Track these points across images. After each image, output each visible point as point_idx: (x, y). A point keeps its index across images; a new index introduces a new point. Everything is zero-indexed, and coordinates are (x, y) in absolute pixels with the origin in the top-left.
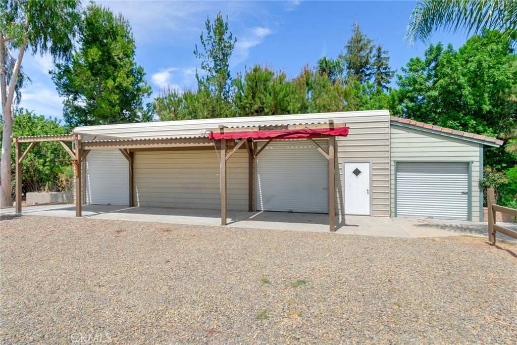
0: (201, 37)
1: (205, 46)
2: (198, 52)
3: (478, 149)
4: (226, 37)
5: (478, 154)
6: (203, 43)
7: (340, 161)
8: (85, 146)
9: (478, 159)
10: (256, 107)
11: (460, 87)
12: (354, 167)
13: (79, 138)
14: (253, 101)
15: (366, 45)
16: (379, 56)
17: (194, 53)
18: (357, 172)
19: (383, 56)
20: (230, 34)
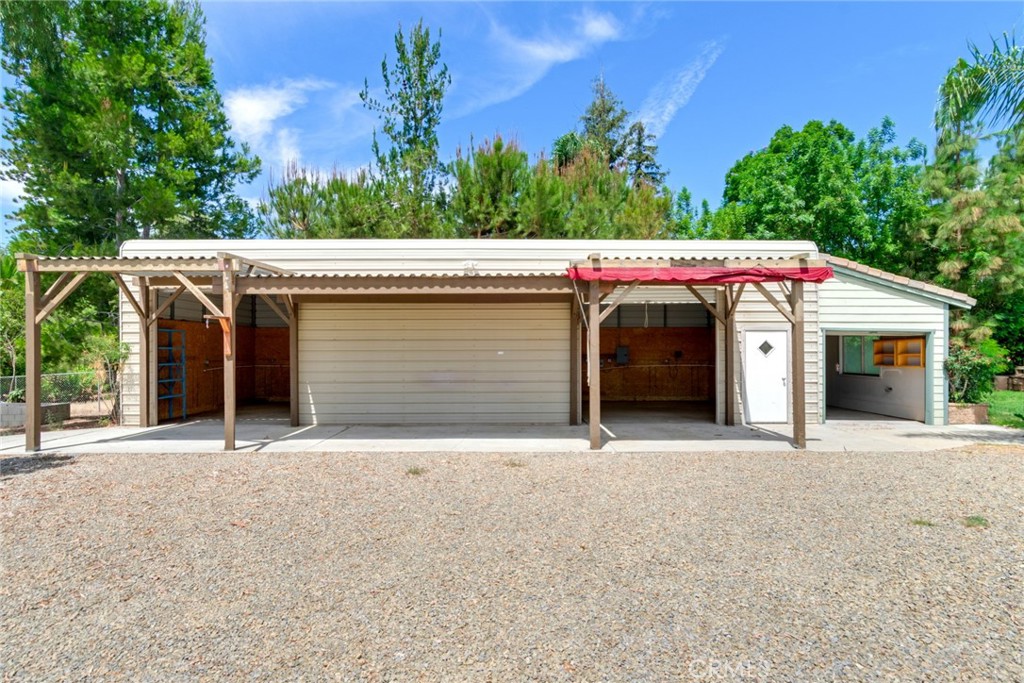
0: (384, 65)
1: (388, 85)
2: (369, 96)
3: (941, 311)
4: (433, 74)
5: (941, 318)
6: (385, 76)
7: (738, 327)
9: (941, 326)
11: (850, 211)
12: (761, 338)
13: (235, 266)
15: (620, 119)
16: (639, 144)
17: (361, 95)
18: (766, 348)
19: (647, 143)
20: (443, 69)
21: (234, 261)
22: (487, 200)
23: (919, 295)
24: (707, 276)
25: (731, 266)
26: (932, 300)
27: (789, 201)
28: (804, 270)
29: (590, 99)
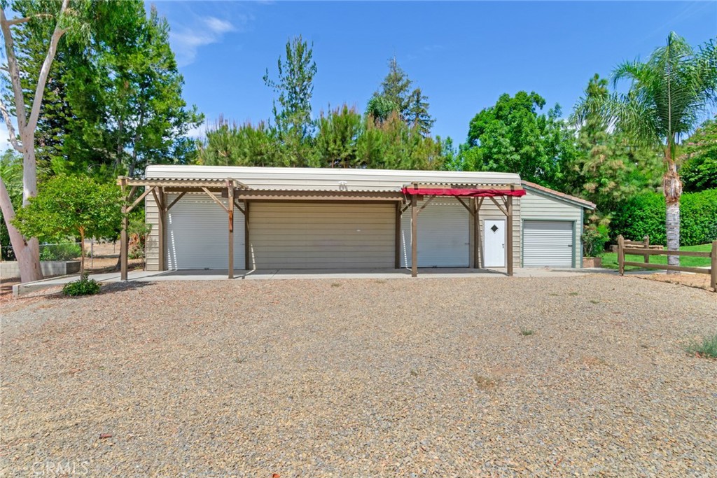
0: (279, 62)
1: (281, 73)
2: (269, 78)
3: (580, 210)
4: (307, 68)
5: (580, 214)
6: (280, 68)
7: (480, 218)
8: (240, 195)
9: (579, 218)
10: (344, 155)
12: (492, 223)
13: (235, 185)
14: (342, 148)
15: (406, 86)
16: (418, 101)
17: (264, 78)
18: (494, 228)
19: (422, 101)
20: (313, 64)
21: (234, 182)
22: (339, 143)
23: (569, 202)
24: (468, 193)
25: (480, 188)
26: (575, 205)
27: (506, 148)
28: (513, 191)
29: (387, 72)
